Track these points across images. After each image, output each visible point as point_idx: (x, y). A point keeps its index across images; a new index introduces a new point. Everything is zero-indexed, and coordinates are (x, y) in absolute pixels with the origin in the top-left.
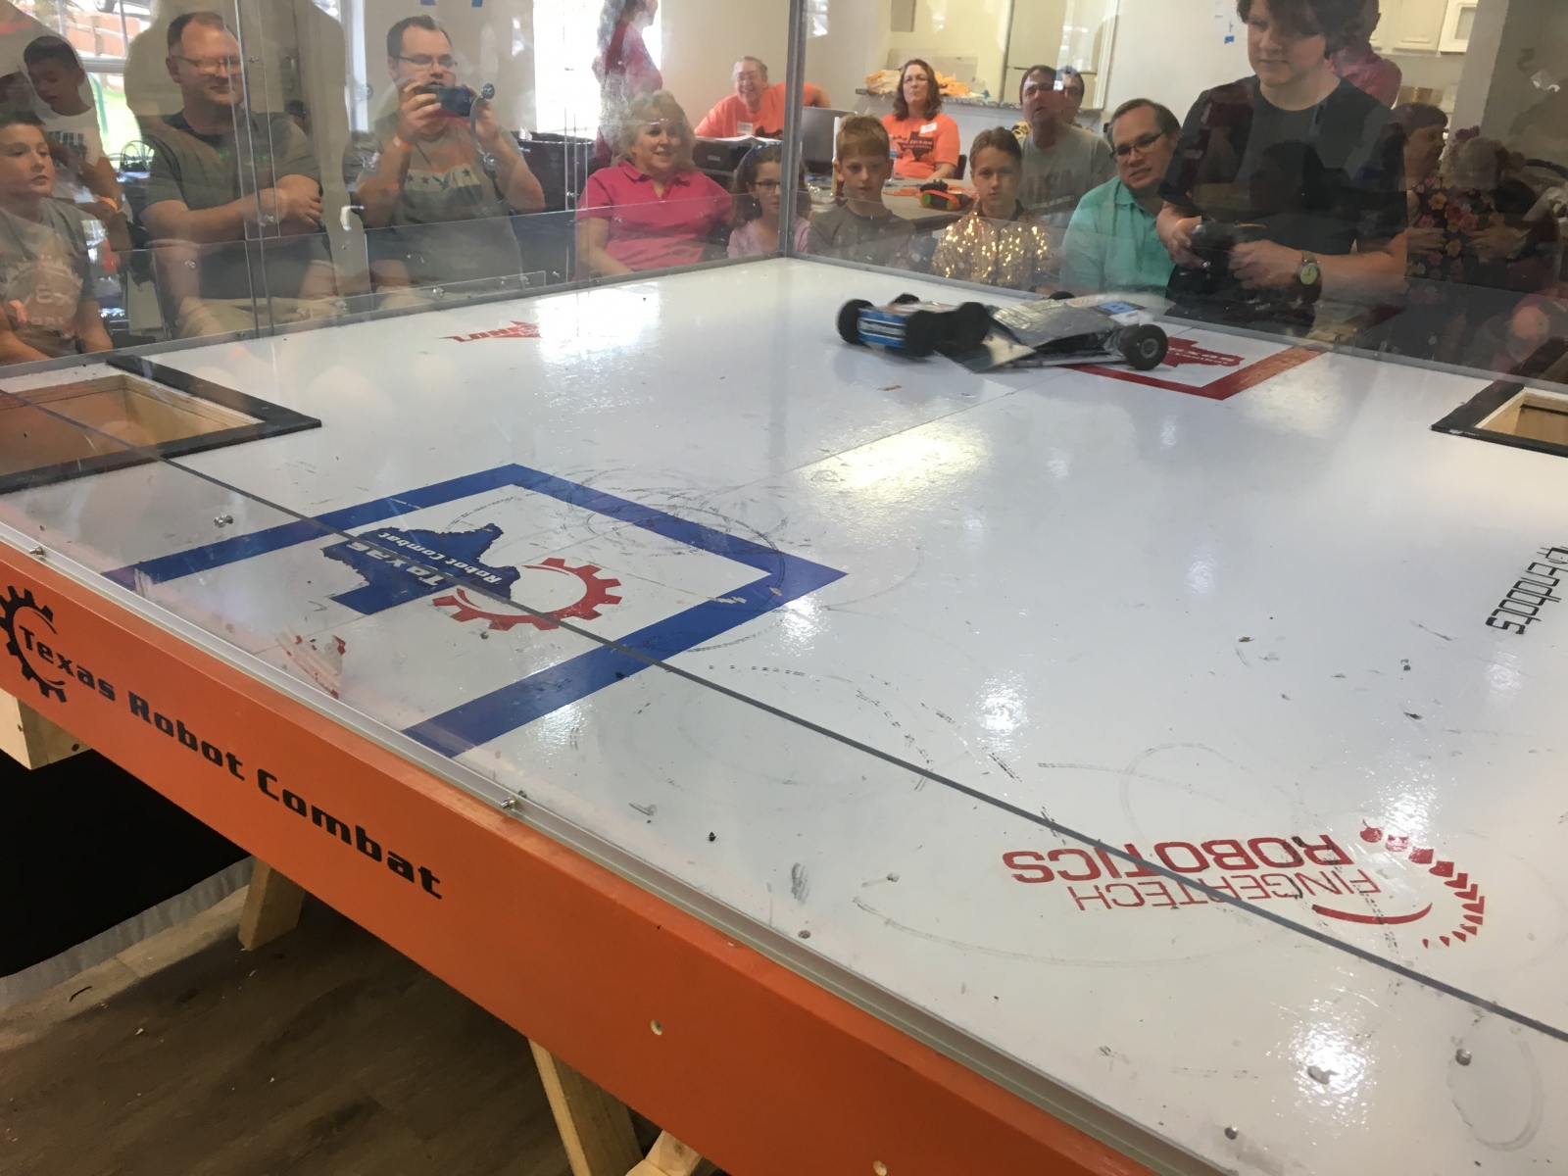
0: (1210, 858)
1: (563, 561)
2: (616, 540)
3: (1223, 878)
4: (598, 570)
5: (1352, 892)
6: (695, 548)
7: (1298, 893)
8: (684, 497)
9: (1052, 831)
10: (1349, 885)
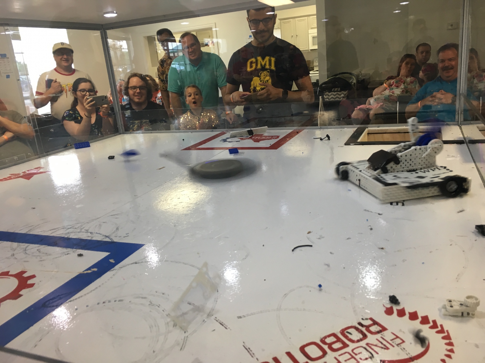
0: (326, 347)
1: (9, 272)
2: (37, 255)
3: (335, 358)
4: (24, 272)
5: (393, 346)
6: (75, 250)
7: (370, 355)
8: (73, 228)
9: (250, 354)
10: (391, 342)
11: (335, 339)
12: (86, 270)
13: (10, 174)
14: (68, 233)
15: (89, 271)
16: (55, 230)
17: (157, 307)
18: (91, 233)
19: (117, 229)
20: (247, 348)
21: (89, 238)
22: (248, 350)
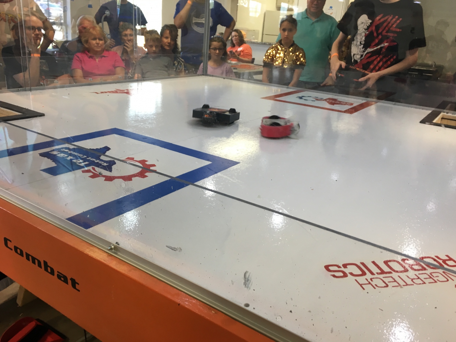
13: (116, 89)
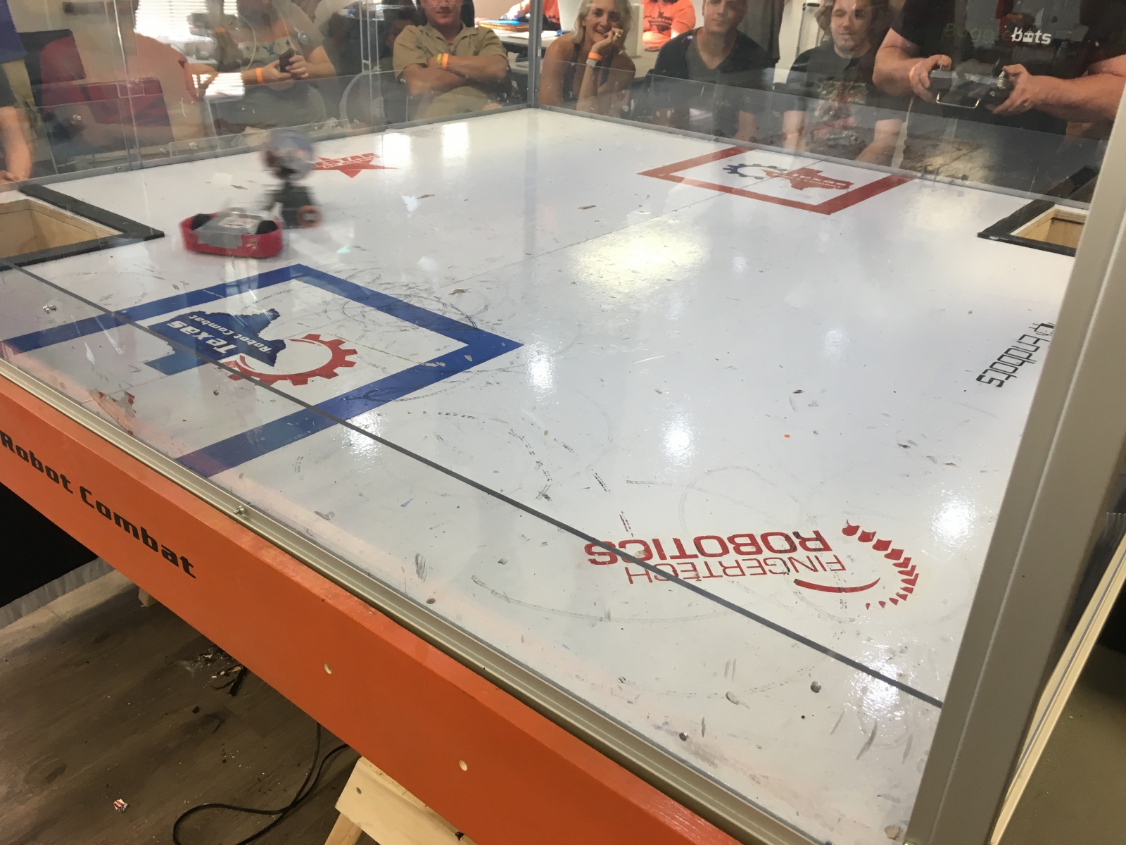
0: (731, 547)
1: (319, 336)
2: (361, 320)
3: (737, 561)
4: (341, 342)
5: (825, 570)
6: (417, 326)
7: (786, 570)
8: (418, 289)
9: (626, 527)
10: (825, 565)
11: (749, 541)
12: (430, 362)
14: (409, 295)
15: (433, 365)
16: (389, 286)
17: (519, 439)
18: (444, 304)
19: (486, 307)
20: (624, 519)
21: (440, 313)
22: (624, 522)
